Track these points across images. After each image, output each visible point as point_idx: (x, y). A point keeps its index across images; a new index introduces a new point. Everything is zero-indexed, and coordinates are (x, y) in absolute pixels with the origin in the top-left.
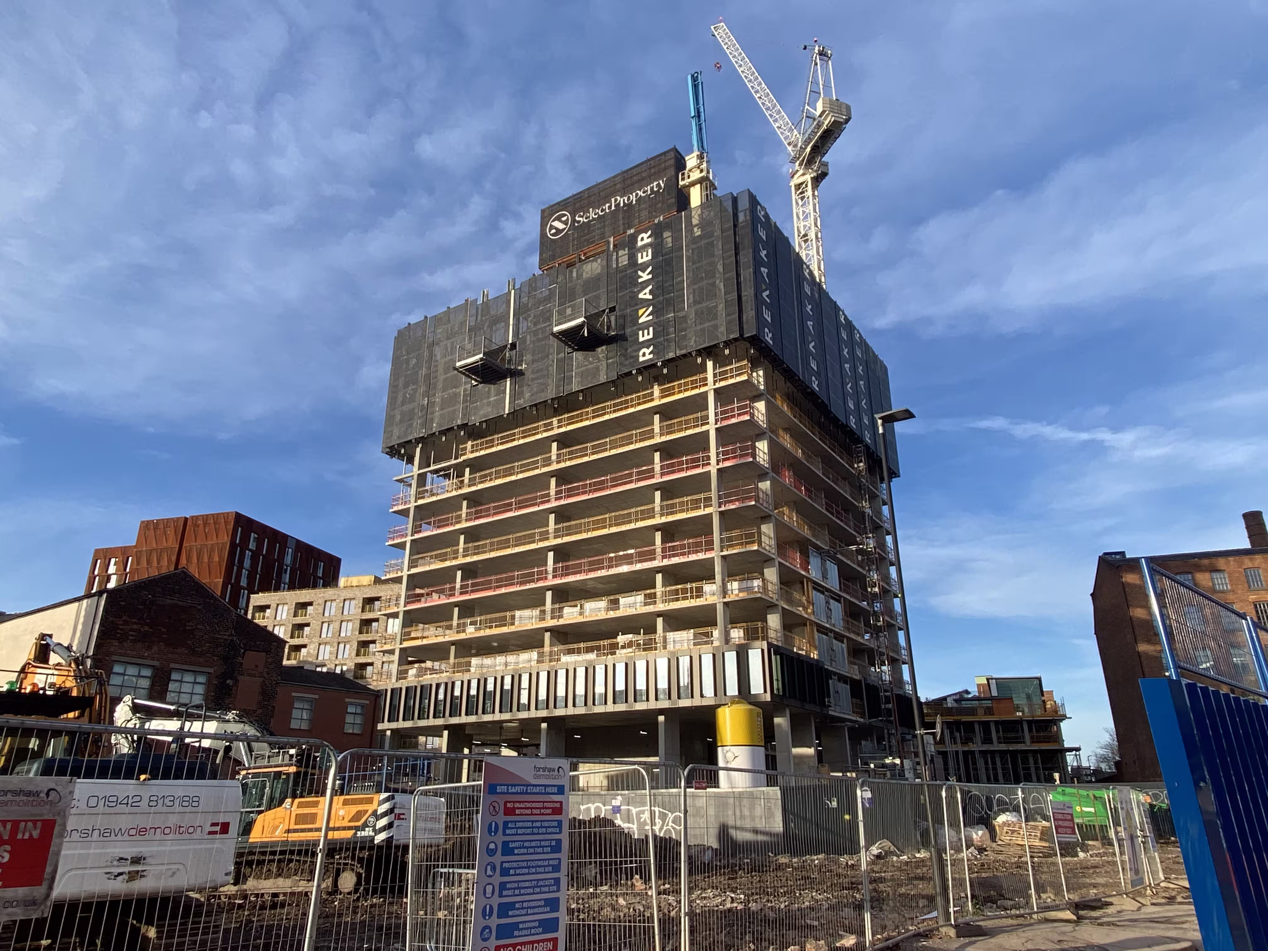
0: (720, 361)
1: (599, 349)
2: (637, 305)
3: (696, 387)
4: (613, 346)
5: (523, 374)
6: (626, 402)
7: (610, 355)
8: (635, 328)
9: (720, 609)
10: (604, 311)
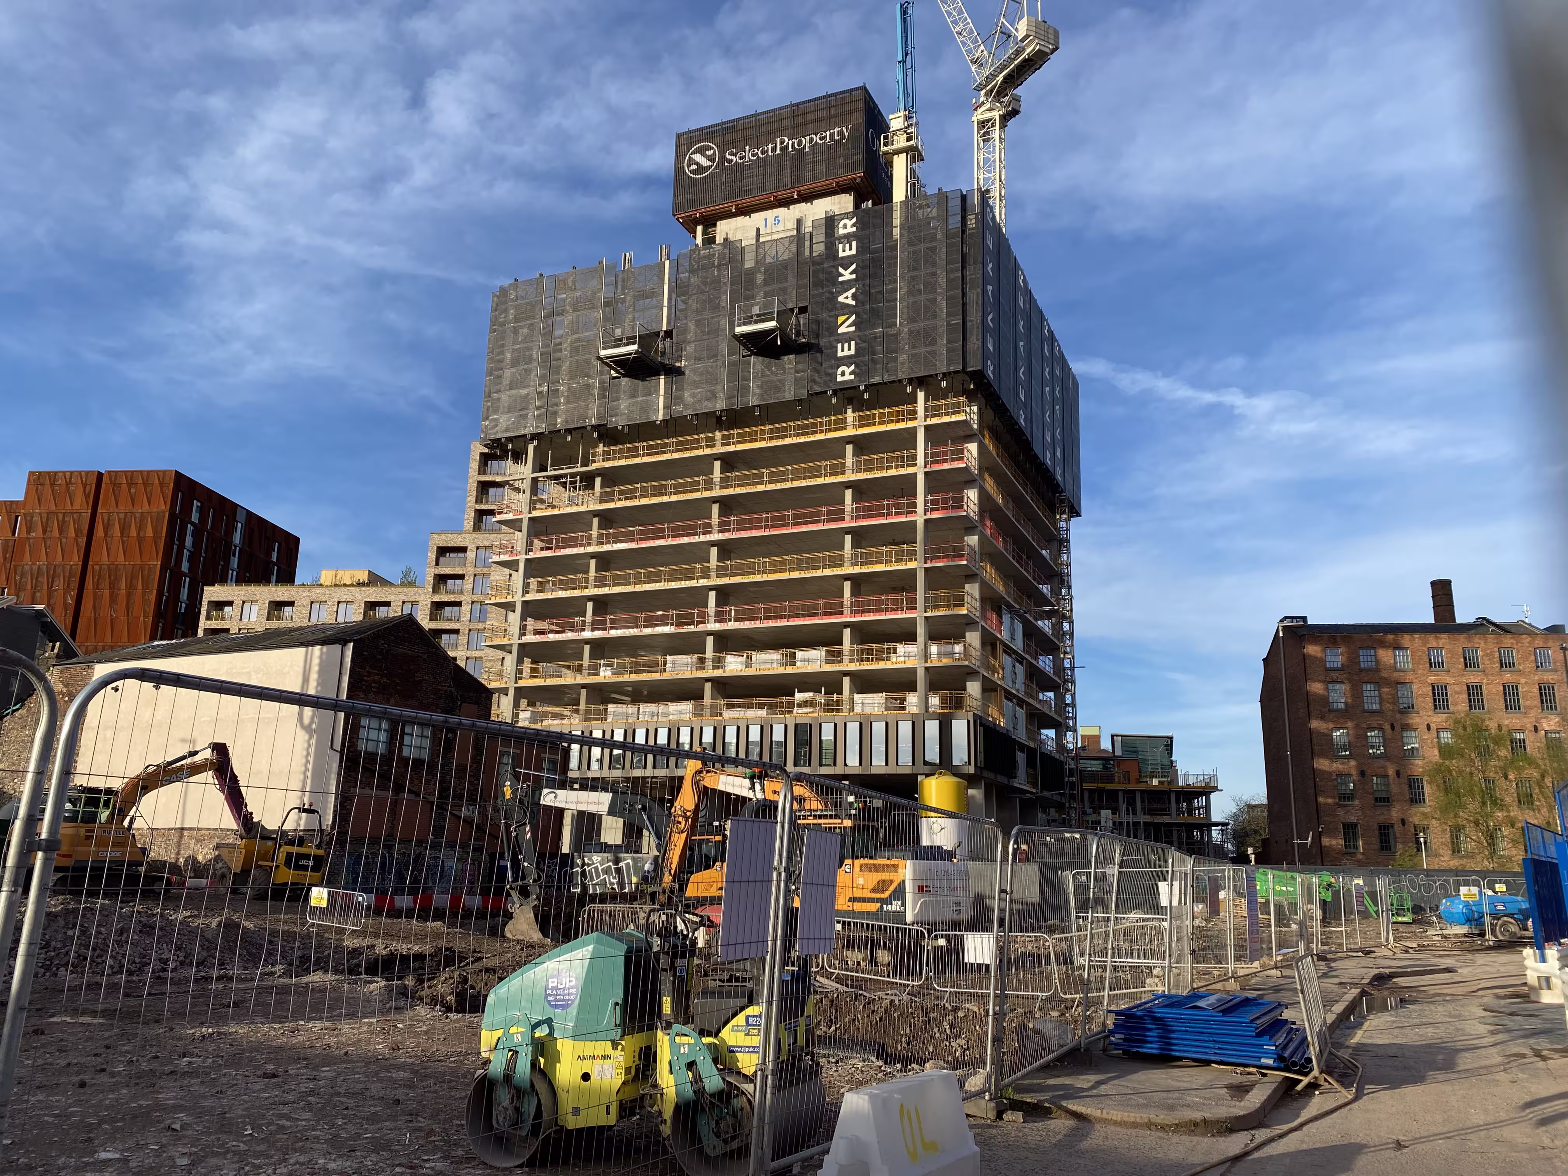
0: (934, 394)
1: (786, 358)
2: (837, 309)
3: (903, 420)
4: (804, 357)
5: (683, 373)
6: (814, 425)
7: (800, 366)
8: (832, 339)
9: (921, 674)
10: (792, 310)
